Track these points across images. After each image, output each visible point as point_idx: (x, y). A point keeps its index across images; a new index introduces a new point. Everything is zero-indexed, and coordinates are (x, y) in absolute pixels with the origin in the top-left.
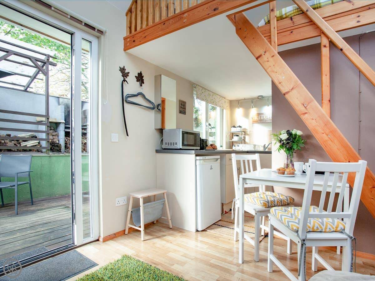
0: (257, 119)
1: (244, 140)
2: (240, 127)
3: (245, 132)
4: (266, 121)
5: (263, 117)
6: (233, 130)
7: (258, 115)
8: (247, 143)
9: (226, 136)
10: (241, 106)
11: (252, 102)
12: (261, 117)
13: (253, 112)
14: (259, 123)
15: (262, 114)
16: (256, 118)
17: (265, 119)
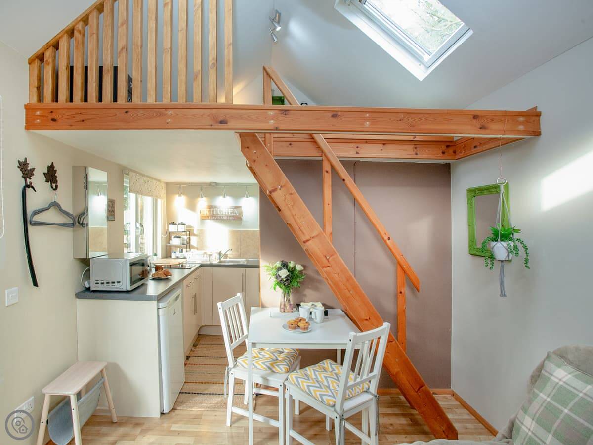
0: (208, 214)
1: (189, 243)
2: (184, 225)
3: (190, 232)
4: (221, 217)
5: (217, 211)
6: (172, 228)
7: (210, 208)
8: (193, 248)
9: (162, 238)
10: (184, 194)
11: (201, 190)
12: (213, 211)
13: (202, 203)
14: (210, 219)
15: (215, 207)
16: (206, 212)
17: (219, 214)
